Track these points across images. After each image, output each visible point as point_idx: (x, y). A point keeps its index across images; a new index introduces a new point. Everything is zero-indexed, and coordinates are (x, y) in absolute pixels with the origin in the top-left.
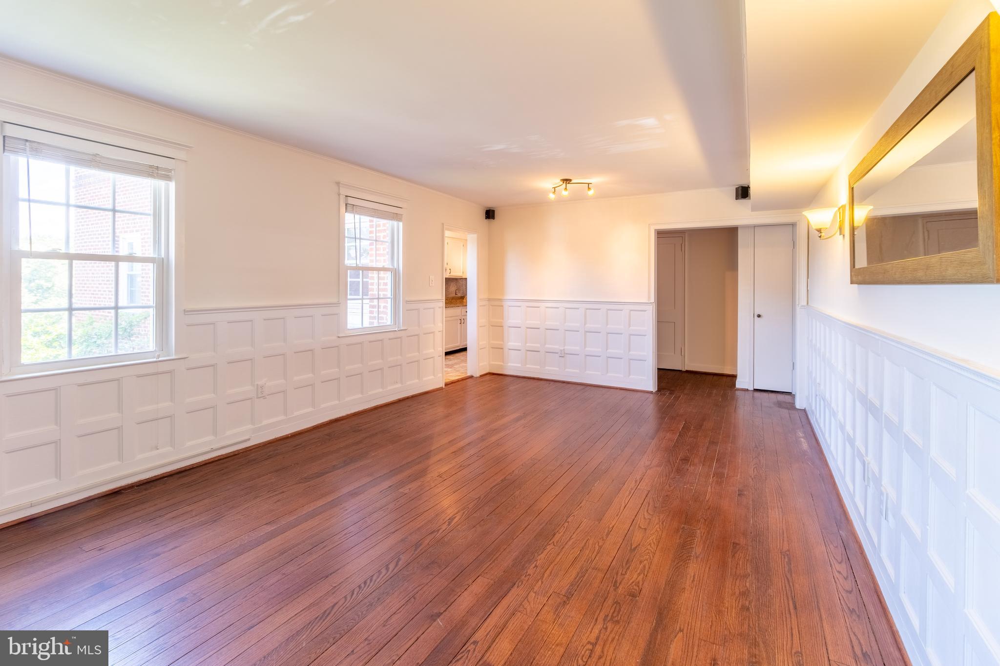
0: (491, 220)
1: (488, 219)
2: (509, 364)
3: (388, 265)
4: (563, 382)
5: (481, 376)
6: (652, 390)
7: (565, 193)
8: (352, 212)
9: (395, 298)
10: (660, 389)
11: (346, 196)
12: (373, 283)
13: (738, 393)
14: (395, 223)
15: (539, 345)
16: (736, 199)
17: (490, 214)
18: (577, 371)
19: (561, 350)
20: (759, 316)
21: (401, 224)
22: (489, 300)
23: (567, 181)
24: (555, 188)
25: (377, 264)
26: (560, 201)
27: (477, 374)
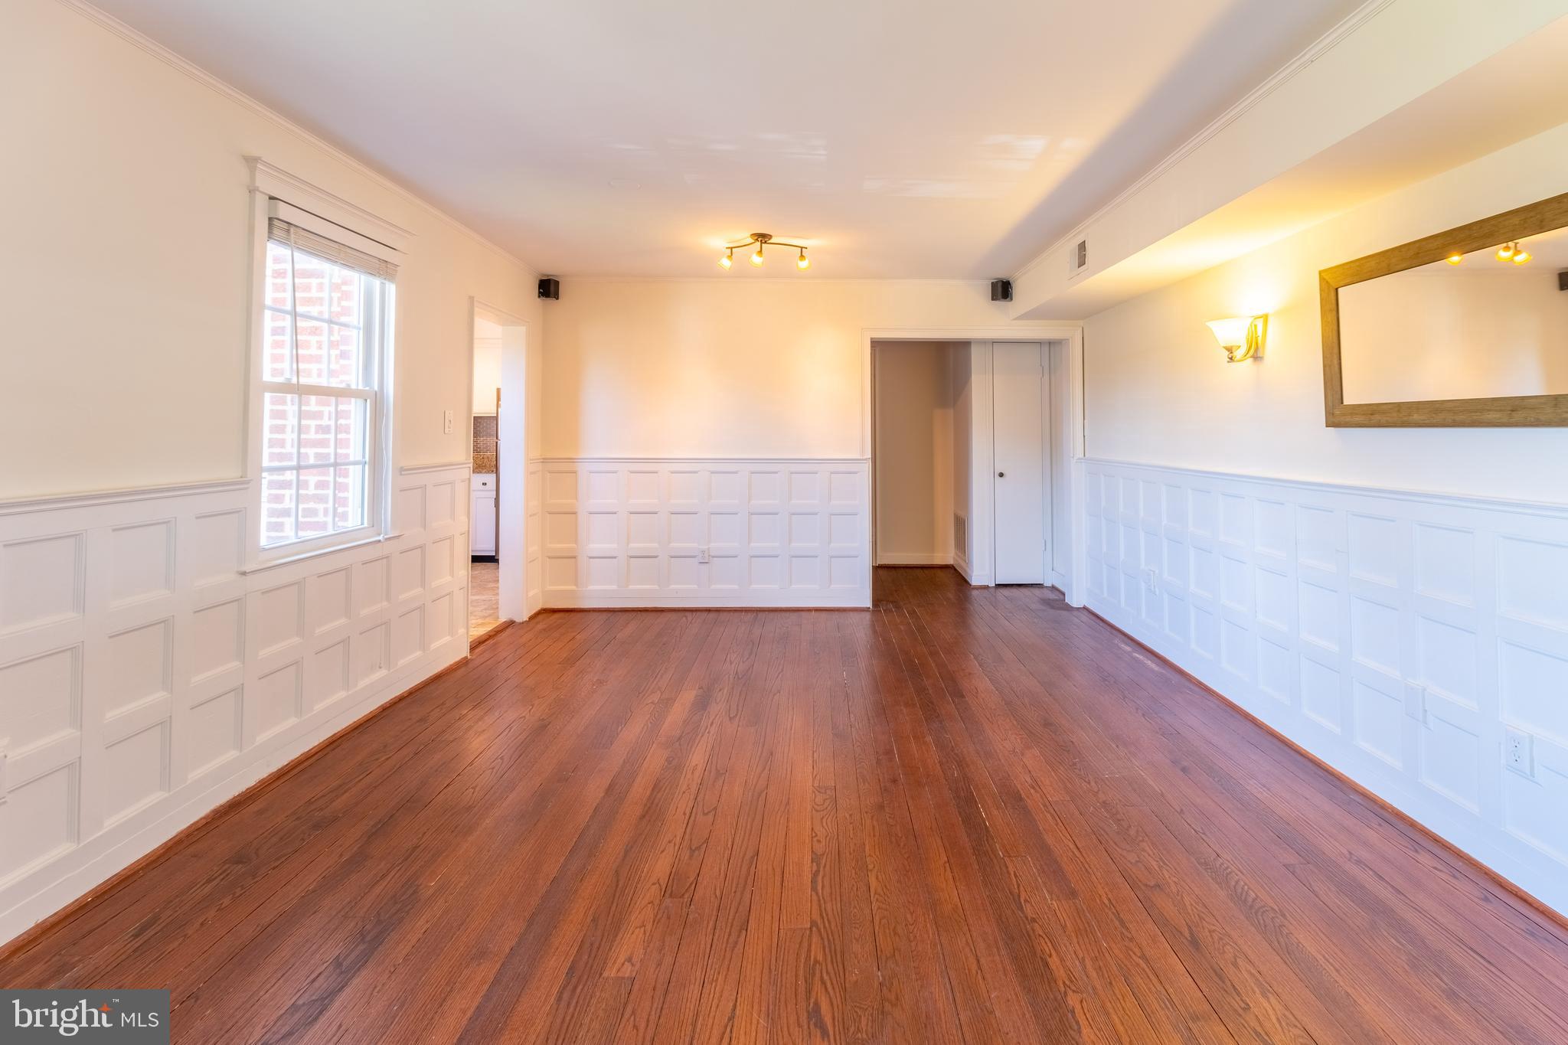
0: (551, 301)
1: (542, 298)
2: (591, 587)
3: (353, 379)
4: (709, 610)
5: (531, 618)
6: (868, 606)
7: (757, 260)
8: (285, 242)
9: (375, 462)
10: (876, 602)
11: (271, 198)
12: (284, 426)
13: (975, 593)
14: (377, 282)
15: (656, 545)
16: (993, 299)
17: (548, 288)
18: (736, 587)
19: (703, 552)
20: (1001, 475)
21: (391, 289)
22: (545, 460)
23: (763, 238)
24: (732, 248)
25: (331, 380)
26: (742, 274)
27: (523, 616)
